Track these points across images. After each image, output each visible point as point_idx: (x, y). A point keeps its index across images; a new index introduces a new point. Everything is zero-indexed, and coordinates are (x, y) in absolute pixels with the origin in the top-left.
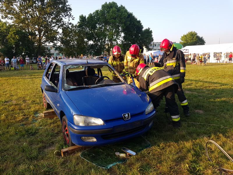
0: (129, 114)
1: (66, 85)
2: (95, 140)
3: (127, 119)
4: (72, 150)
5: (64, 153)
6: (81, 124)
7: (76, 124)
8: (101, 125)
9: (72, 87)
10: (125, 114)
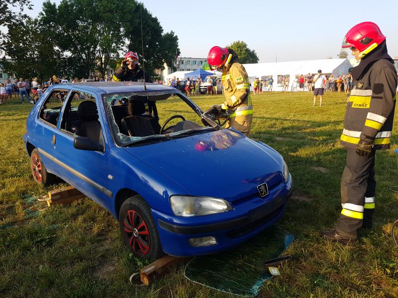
0: (265, 185)
1: (119, 134)
2: (213, 241)
5: (150, 276)
6: (186, 214)
7: (176, 213)
9: (135, 139)
10: (261, 186)
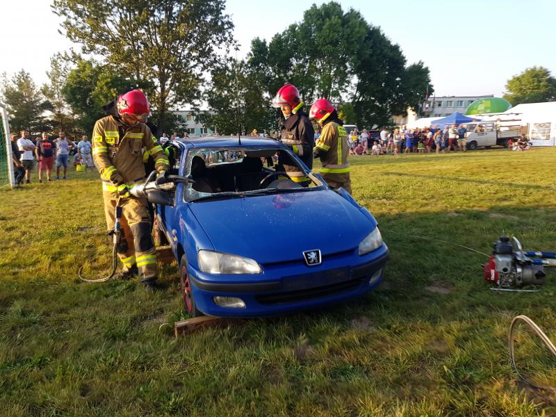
0: (318, 252)
2: (242, 304)
3: (314, 262)
4: (197, 324)
5: (180, 329)
6: (214, 271)
7: (202, 269)
8: (255, 274)
9: (203, 195)
10: (309, 253)
